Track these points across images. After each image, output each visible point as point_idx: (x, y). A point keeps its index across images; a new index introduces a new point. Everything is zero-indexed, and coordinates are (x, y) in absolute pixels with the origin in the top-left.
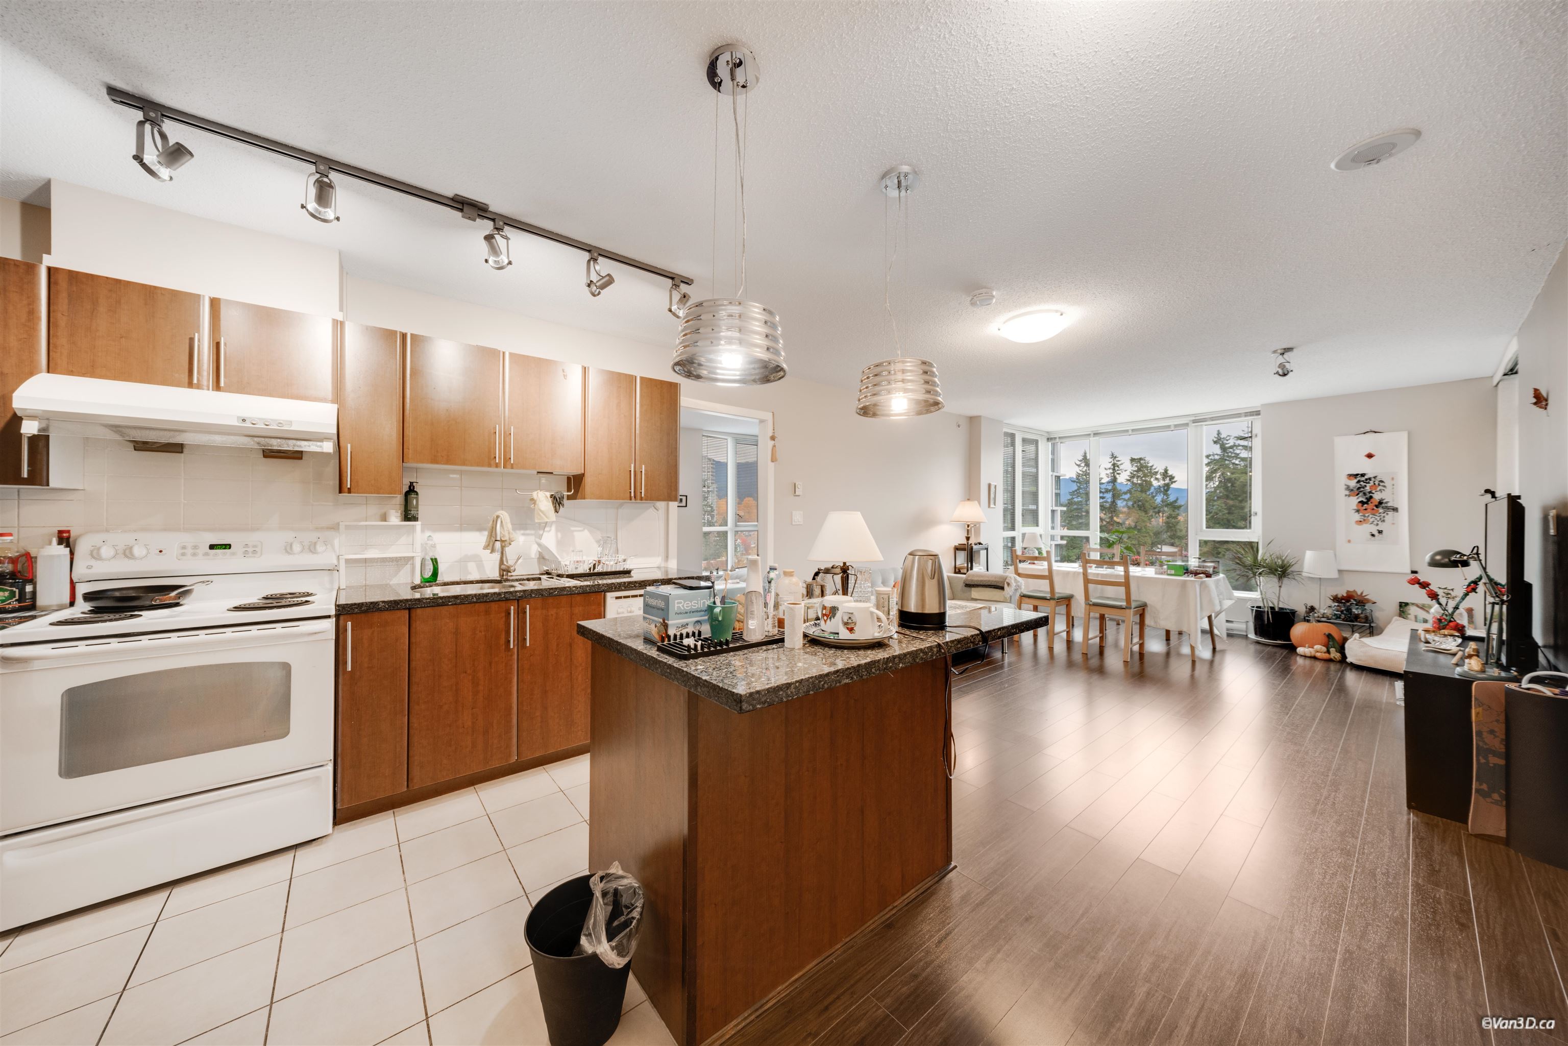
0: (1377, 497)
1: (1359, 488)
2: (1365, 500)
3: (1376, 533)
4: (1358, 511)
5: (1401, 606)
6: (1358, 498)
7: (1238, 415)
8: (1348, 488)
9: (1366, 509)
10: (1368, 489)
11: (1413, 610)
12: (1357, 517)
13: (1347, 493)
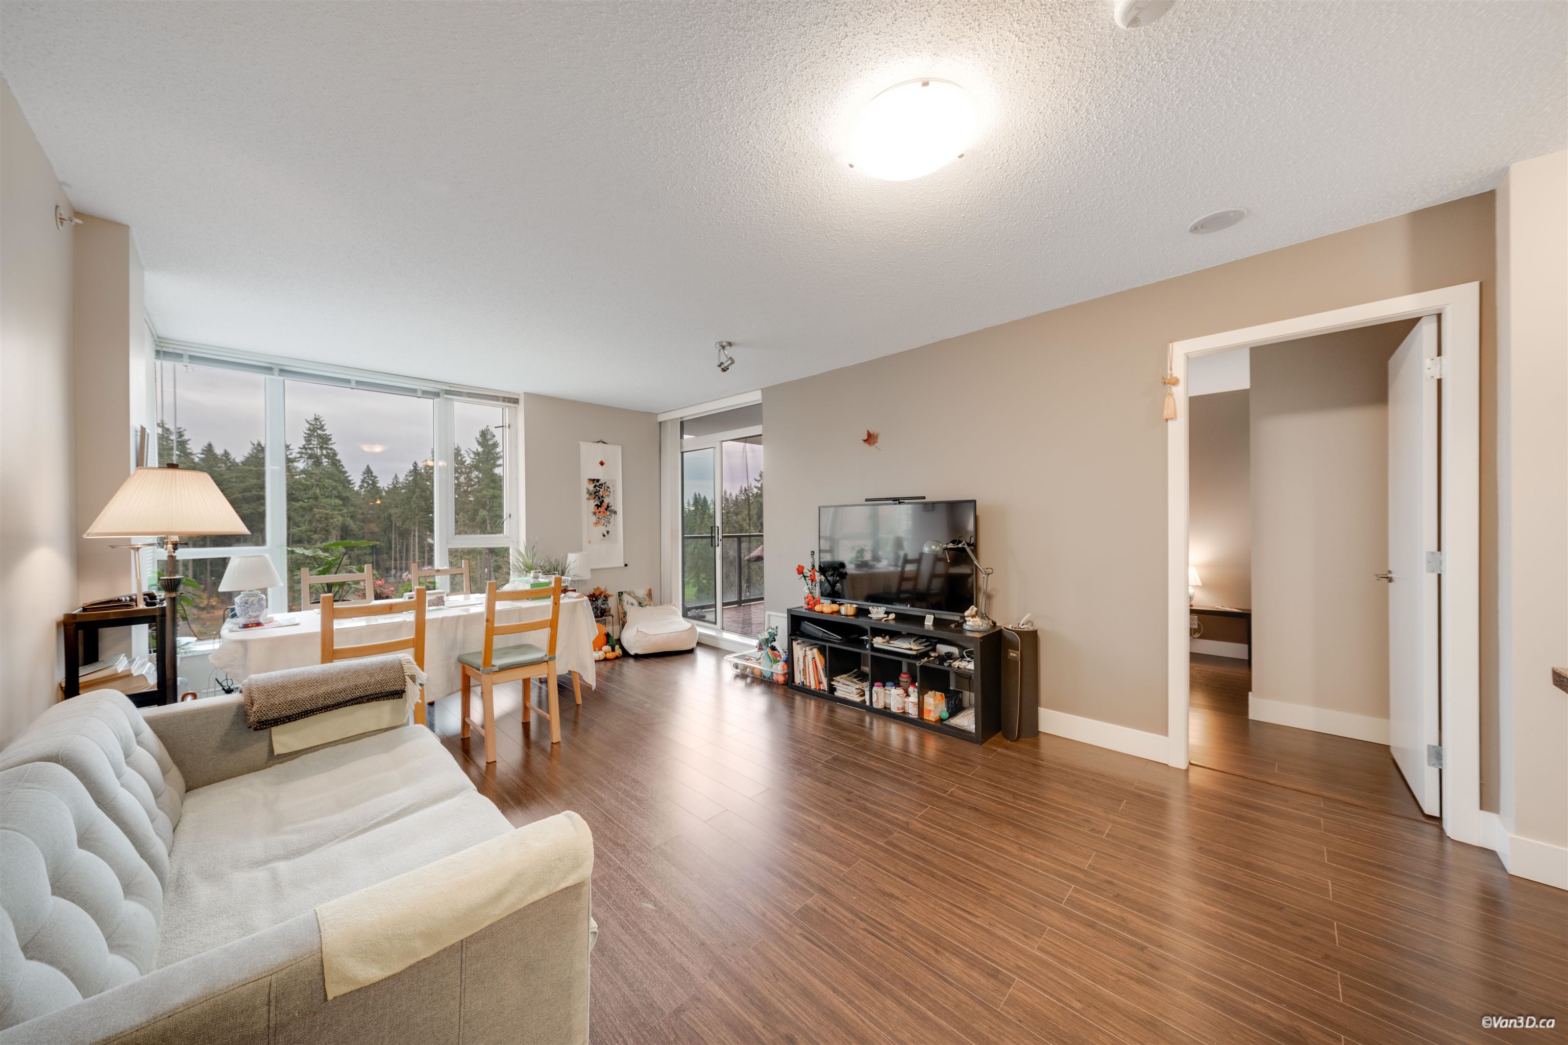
0: (606, 501)
1: (595, 493)
2: (599, 504)
3: (605, 533)
4: (595, 514)
5: (619, 595)
6: (595, 502)
7: (495, 398)
8: (588, 492)
9: (600, 512)
10: (601, 493)
11: (625, 597)
12: (594, 519)
13: (588, 496)
